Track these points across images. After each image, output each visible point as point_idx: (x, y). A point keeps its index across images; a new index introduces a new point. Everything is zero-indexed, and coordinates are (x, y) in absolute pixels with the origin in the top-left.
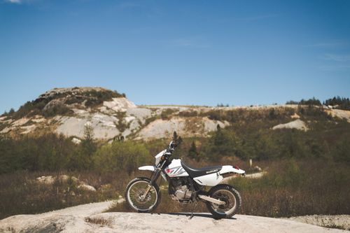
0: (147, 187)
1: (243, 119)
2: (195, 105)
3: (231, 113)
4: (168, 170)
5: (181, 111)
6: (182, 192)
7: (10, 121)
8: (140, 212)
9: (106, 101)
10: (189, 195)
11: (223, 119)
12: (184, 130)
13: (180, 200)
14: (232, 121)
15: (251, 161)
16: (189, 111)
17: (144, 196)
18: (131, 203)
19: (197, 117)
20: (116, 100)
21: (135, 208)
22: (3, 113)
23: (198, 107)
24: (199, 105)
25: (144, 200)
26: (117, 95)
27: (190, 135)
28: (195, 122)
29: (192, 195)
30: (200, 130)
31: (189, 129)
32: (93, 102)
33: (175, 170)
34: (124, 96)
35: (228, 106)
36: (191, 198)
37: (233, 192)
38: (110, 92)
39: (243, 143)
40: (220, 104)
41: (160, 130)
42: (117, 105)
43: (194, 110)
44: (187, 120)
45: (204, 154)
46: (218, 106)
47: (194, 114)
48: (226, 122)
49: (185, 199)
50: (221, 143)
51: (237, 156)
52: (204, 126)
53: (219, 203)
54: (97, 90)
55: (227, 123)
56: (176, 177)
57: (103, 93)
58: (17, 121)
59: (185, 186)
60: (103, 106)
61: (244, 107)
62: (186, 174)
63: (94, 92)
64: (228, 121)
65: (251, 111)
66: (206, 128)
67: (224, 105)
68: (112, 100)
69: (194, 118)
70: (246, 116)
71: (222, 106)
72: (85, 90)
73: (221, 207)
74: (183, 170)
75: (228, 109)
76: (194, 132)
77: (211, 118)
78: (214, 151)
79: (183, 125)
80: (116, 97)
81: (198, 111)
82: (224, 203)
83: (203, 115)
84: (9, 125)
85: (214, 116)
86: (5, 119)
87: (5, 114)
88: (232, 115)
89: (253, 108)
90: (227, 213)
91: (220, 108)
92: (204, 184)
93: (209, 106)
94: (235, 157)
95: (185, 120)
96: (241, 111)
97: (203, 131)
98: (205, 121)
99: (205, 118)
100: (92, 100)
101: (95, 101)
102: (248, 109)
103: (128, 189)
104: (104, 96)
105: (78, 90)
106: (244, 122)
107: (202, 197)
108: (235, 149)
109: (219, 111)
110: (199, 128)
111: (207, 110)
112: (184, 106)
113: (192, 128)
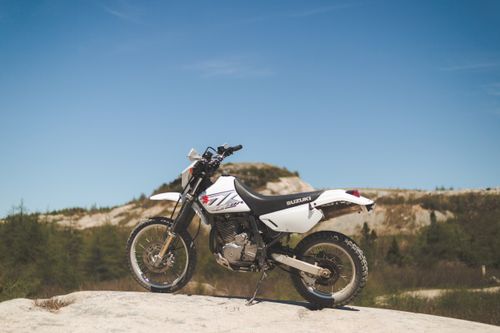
0: (166, 235)
1: (475, 208)
2: (401, 188)
3: (456, 199)
4: (205, 199)
5: (380, 196)
6: (236, 246)
7: (139, 210)
8: (154, 290)
9: (271, 181)
10: (251, 253)
11: (443, 208)
12: (384, 223)
13: (231, 265)
14: (456, 211)
15: (484, 269)
16: (392, 197)
17: (160, 256)
18: (139, 272)
19: (405, 205)
20: (285, 181)
21: (146, 281)
22: (131, 199)
23: (405, 191)
24: (407, 188)
25: (162, 266)
26: (287, 174)
27: (394, 231)
28: (400, 213)
29: (258, 254)
30: (409, 224)
31: (391, 223)
32: (253, 184)
33: (220, 198)
34: (297, 174)
35: (451, 189)
36: (256, 261)
37: (349, 249)
38: (276, 170)
39: (472, 240)
40: (440, 187)
41: (349, 224)
42: (286, 188)
43: (400, 194)
44: (389, 210)
45: (411, 258)
46: (437, 189)
47: (400, 200)
48: (448, 212)
49: (242, 262)
50: (437, 240)
51: (462, 260)
52: (414, 218)
53: (315, 273)
54: (259, 167)
55: (450, 214)
56: (223, 215)
57: (268, 171)
58: (149, 211)
59: (244, 235)
60: (265, 189)
61: (476, 191)
62: (244, 207)
63: (254, 170)
64: (451, 210)
65: (488, 197)
66: (417, 221)
67: (446, 187)
68: (279, 181)
69: (398, 207)
70: (479, 204)
71: (443, 189)
72: (241, 167)
73: (321, 281)
74: (239, 199)
75: (451, 193)
76: (399, 227)
77: (425, 207)
78: (425, 251)
79: (382, 217)
80: (285, 176)
81: (406, 196)
82: (327, 272)
83: (412, 201)
84: (137, 216)
85: (429, 203)
86: (134, 208)
87: (134, 202)
88: (458, 202)
89: (491, 192)
90: (337, 295)
91: (439, 193)
92: (281, 229)
93: (423, 189)
94: (458, 263)
95: (385, 210)
96: (472, 197)
97: (413, 226)
98: (416, 211)
99: (416, 207)
100: (252, 181)
101: (255, 182)
102: (483, 194)
103: (131, 242)
104: (267, 175)
105: (232, 167)
106: (476, 214)
107: (280, 258)
108: (459, 249)
109: (437, 196)
110: (407, 221)
111: (419, 195)
112: (385, 190)
113: (396, 222)
